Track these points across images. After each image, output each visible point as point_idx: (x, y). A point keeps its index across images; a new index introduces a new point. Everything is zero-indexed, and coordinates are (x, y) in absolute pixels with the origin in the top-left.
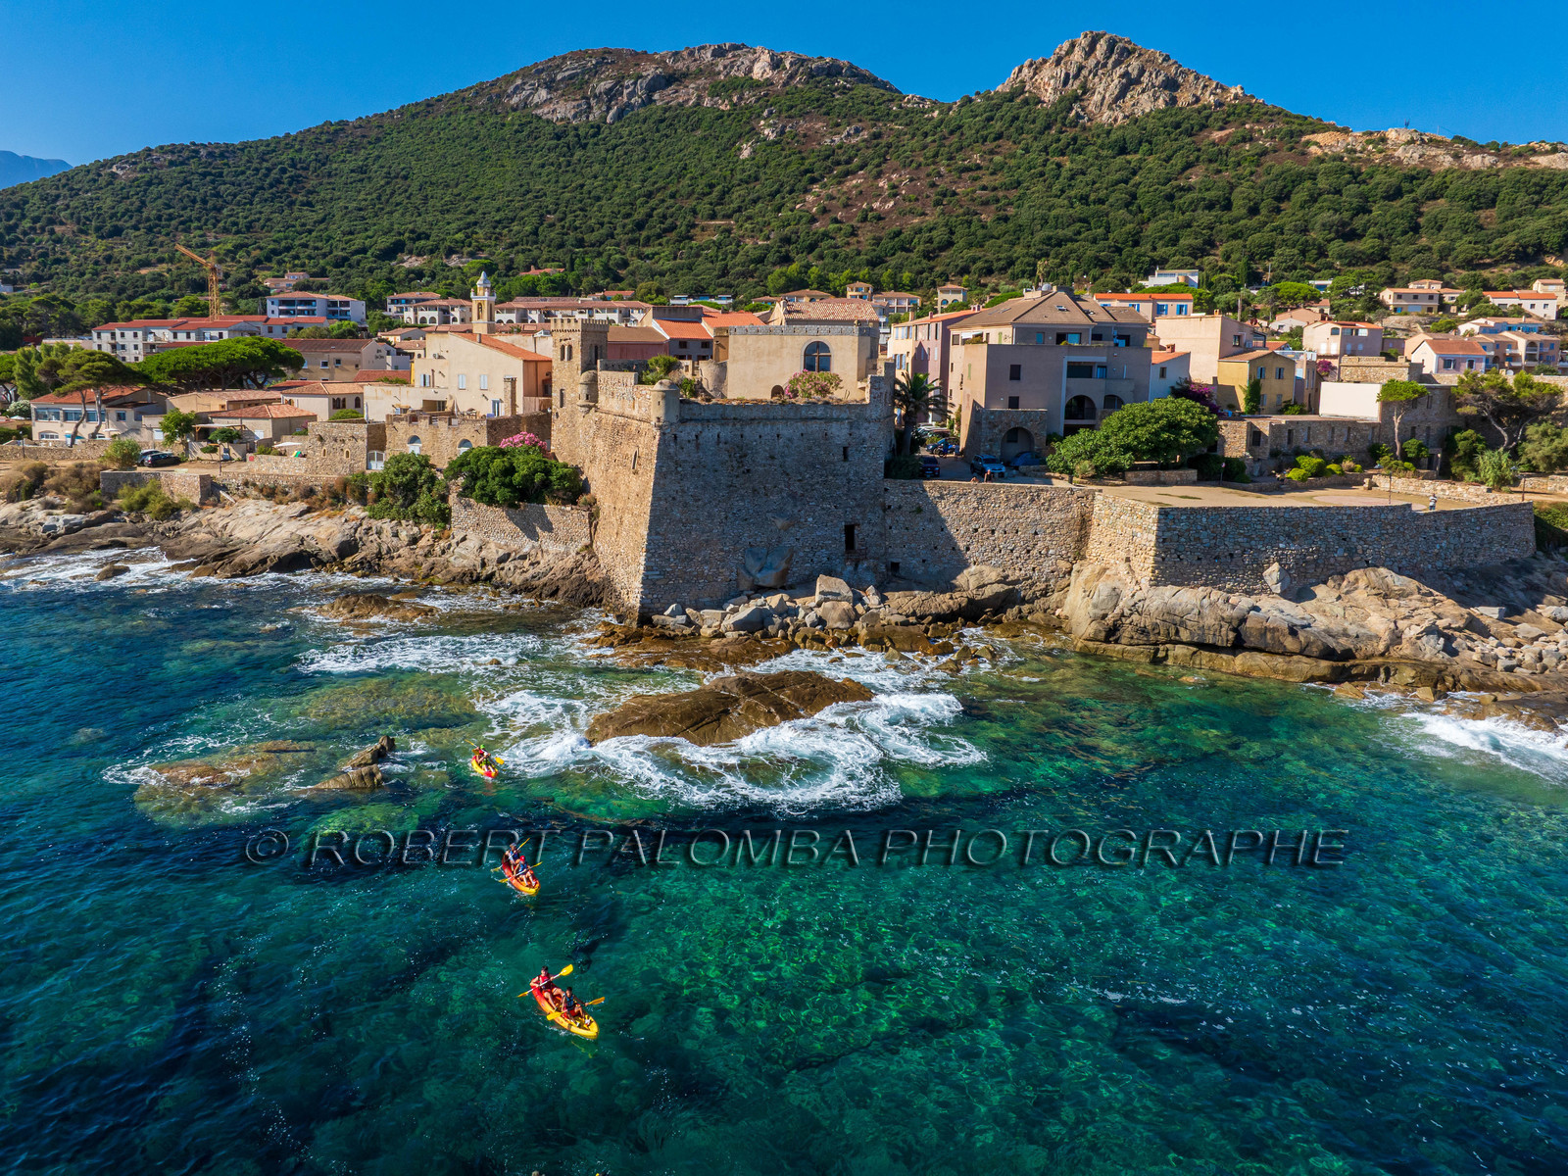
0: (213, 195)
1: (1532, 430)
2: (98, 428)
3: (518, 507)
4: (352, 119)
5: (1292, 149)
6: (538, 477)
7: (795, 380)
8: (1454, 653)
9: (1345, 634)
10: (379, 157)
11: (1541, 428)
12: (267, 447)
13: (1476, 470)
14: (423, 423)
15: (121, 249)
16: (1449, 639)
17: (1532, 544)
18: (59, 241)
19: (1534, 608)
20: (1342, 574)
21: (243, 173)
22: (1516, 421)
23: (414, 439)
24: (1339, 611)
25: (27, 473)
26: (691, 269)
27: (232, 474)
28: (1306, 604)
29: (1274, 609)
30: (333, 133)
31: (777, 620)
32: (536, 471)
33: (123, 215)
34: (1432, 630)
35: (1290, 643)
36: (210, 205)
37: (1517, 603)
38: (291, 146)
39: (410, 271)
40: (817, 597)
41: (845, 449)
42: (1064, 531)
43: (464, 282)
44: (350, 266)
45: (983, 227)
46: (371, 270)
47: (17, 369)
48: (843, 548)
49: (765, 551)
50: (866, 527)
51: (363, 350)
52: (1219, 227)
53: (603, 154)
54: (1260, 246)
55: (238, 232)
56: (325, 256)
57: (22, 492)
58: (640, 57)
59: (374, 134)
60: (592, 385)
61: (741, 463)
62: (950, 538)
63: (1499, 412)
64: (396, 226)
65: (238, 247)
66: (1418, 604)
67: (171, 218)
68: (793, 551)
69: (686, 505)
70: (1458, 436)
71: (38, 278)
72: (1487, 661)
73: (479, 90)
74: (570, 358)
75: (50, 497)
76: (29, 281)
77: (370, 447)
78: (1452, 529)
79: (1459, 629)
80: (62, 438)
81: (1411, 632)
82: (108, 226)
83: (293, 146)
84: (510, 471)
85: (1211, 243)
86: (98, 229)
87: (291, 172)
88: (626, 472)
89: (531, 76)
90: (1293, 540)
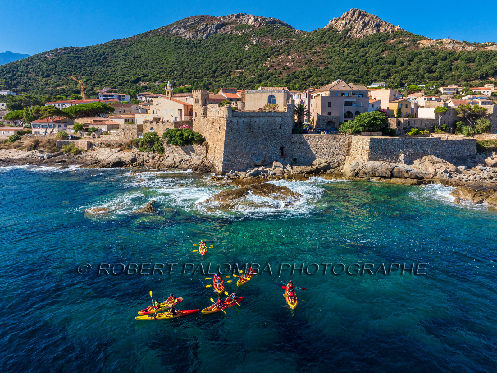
0: (78, 64)
1: (478, 121)
4: (122, 39)
5: (414, 45)
7: (266, 106)
9: (422, 173)
10: (131, 51)
11: (481, 120)
12: (106, 133)
13: (462, 133)
14: (154, 124)
15: (50, 81)
16: (450, 174)
17: (476, 151)
18: (30, 79)
19: (475, 167)
20: (421, 157)
21: (88, 56)
22: (474, 119)
24: (421, 167)
26: (231, 85)
28: (411, 165)
29: (402, 167)
30: (116, 43)
31: (262, 173)
33: (50, 70)
34: (446, 171)
35: (406, 175)
36: (78, 67)
37: (470, 166)
39: (143, 87)
40: (273, 167)
41: (280, 125)
42: (343, 148)
43: (160, 90)
44: (124, 85)
45: (321, 70)
46: (131, 87)
47: (24, 114)
48: (280, 154)
49: (258, 155)
50: (287, 148)
51: (131, 107)
52: (392, 70)
53: (202, 49)
54: (404, 75)
55: (87, 75)
56: (115, 82)
58: (213, 18)
59: (129, 43)
60: (205, 110)
61: (250, 129)
62: (311, 151)
63: (469, 116)
64: (137, 73)
65: (88, 80)
66: (442, 165)
67: (65, 71)
68: (266, 155)
70: (457, 123)
71: (24, 91)
73: (162, 29)
74: (198, 102)
76: (21, 92)
78: (453, 145)
79: (453, 172)
80: (41, 133)
81: (440, 172)
82: (46, 74)
83: (103, 48)
85: (389, 75)
86: (42, 75)
87: (103, 56)
89: (178, 24)
90: (408, 148)
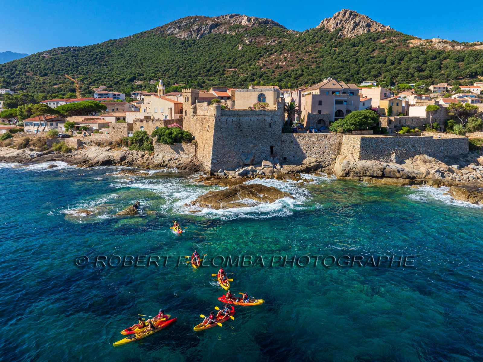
0: (75, 63)
1: (470, 119)
2: (45, 128)
3: (174, 144)
4: (118, 39)
5: (404, 45)
6: (179, 135)
7: (255, 105)
8: (444, 177)
9: (414, 172)
10: (127, 50)
11: (472, 119)
12: (97, 131)
13: (453, 131)
14: (144, 122)
15: (48, 80)
16: (443, 174)
17: (468, 150)
18: (28, 77)
19: (467, 166)
20: (413, 157)
21: (85, 56)
22: (465, 117)
23: (142, 127)
24: (412, 167)
25: (24, 140)
26: (224, 84)
27: (87, 139)
28: (403, 165)
29: (394, 166)
30: (112, 43)
31: (251, 173)
32: (179, 133)
33: (48, 69)
34: (438, 171)
35: (398, 175)
36: (75, 66)
37: (463, 165)
38: (99, 47)
39: (138, 85)
40: (263, 167)
41: (270, 124)
42: (334, 147)
44: (119, 84)
45: (312, 70)
46: (126, 85)
47: (18, 112)
48: (270, 153)
49: (247, 154)
50: (276, 147)
51: (125, 105)
52: (382, 68)
53: (196, 49)
54: (394, 74)
55: (84, 74)
56: (111, 81)
57: (23, 146)
58: (207, 18)
59: (125, 43)
60: (195, 109)
61: (239, 128)
62: (301, 150)
63: (461, 114)
64: (133, 72)
65: (84, 79)
66: (435, 164)
67: (63, 70)
68: (255, 154)
69: (223, 140)
70: (448, 121)
71: (22, 89)
72: (453, 179)
73: (157, 29)
74: (188, 101)
75: (32, 147)
76: (19, 90)
77: (128, 130)
78: (445, 144)
79: (446, 171)
80: (34, 132)
81: (432, 171)
82: (43, 73)
84: (171, 134)
85: (380, 73)
86: (40, 74)
87: (100, 55)
88: (206, 132)
89: (173, 24)
90: (399, 147)
